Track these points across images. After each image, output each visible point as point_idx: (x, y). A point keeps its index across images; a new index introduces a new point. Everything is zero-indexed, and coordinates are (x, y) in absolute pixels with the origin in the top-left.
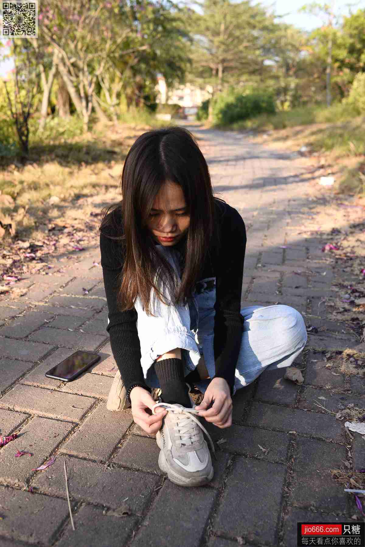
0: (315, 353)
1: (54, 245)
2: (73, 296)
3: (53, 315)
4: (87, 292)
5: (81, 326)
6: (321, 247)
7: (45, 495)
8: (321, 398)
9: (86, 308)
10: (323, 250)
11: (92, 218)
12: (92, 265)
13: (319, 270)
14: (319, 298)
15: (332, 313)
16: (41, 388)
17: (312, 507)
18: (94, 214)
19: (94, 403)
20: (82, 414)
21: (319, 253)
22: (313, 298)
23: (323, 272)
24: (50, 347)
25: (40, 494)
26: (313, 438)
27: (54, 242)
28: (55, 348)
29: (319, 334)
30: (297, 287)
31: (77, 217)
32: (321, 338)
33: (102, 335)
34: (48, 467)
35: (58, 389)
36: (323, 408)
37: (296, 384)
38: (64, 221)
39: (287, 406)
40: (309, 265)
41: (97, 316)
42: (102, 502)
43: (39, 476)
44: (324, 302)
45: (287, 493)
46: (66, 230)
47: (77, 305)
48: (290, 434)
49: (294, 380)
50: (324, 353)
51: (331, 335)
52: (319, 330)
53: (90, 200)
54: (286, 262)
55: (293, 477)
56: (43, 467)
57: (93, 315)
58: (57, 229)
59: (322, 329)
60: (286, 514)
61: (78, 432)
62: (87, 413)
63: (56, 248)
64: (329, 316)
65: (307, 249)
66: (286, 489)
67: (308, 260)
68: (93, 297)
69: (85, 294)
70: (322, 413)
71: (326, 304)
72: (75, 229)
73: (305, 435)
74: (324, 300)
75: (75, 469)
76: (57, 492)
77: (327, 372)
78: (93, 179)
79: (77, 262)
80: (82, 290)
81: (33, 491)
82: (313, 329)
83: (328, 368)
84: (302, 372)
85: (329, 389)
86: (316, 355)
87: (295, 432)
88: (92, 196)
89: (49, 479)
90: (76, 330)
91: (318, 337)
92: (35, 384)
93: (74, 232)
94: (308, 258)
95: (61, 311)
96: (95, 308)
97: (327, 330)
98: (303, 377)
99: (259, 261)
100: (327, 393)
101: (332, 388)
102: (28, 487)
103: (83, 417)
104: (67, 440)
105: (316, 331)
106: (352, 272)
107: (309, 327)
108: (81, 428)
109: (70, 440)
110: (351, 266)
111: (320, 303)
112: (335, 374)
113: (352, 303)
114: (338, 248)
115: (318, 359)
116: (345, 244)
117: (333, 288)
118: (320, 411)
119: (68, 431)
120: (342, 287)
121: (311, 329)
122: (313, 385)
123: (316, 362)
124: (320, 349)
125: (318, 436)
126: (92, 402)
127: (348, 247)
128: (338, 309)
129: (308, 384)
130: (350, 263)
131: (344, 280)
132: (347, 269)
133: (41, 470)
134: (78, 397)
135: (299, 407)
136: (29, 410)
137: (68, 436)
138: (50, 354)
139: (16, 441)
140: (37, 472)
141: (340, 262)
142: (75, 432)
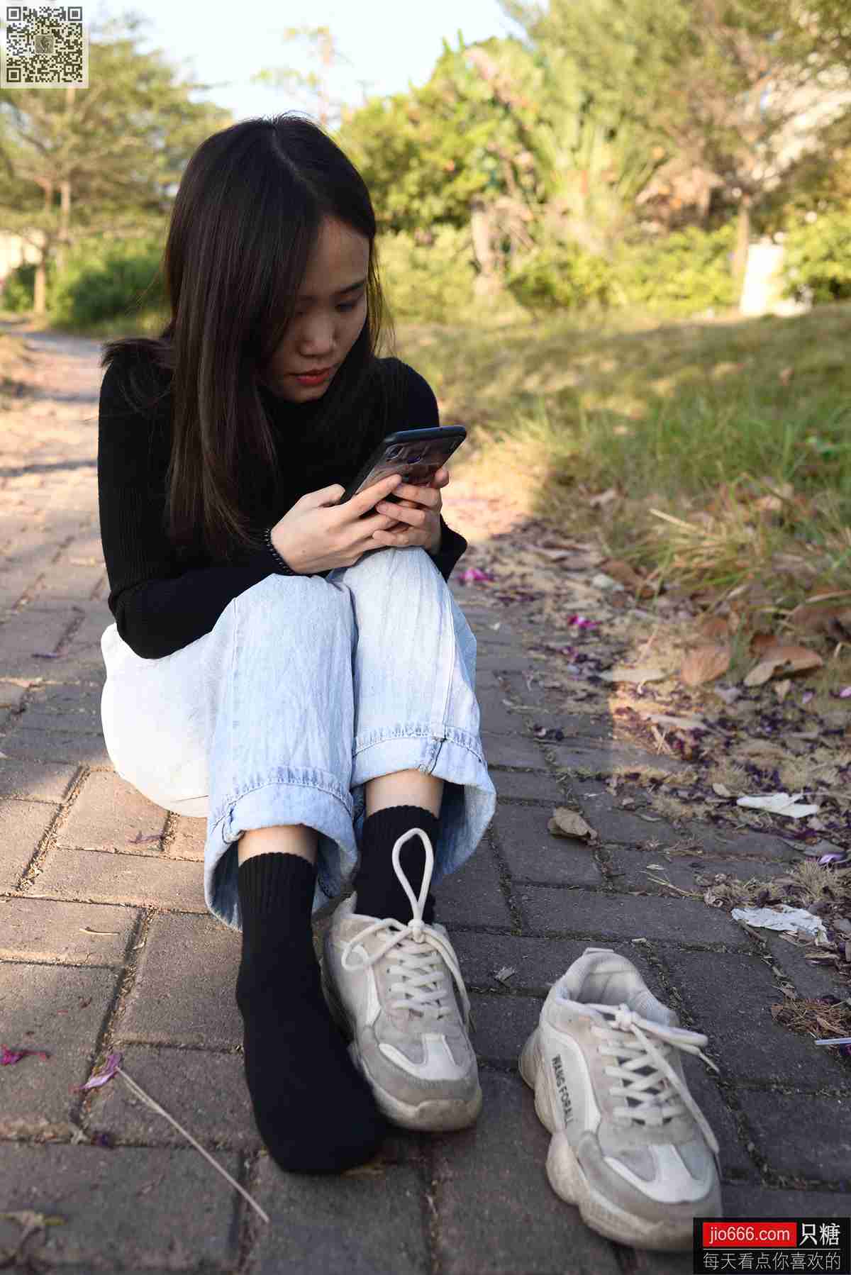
7: (144, 1145)
8: (653, 866)
10: (461, 581)
13: (482, 620)
14: (518, 673)
15: (565, 702)
19: (139, 918)
20: (123, 945)
23: (494, 624)
25: (128, 1145)
26: (688, 949)
29: (568, 742)
32: (579, 750)
34: (111, 1078)
35: (21, 893)
36: (671, 886)
37: (585, 843)
39: (589, 888)
41: (22, 721)
43: (100, 1102)
49: (578, 834)
50: (601, 778)
51: (592, 744)
52: (561, 734)
56: (92, 1082)
57: (9, 721)
59: (568, 732)
61: (138, 988)
62: (133, 940)
64: (564, 707)
70: (670, 897)
71: (538, 683)
73: (669, 944)
74: (532, 677)
75: (188, 1074)
77: (630, 816)
81: (105, 1140)
82: (548, 733)
83: (627, 808)
84: (584, 818)
85: (656, 850)
86: (585, 784)
87: (644, 940)
91: (569, 748)
97: (578, 734)
98: (592, 827)
100: (657, 855)
101: (661, 848)
102: (85, 1133)
103: (130, 952)
104: (121, 1009)
105: (559, 737)
106: (549, 623)
107: (538, 729)
108: (139, 978)
109: (129, 1008)
110: (540, 611)
111: (529, 683)
112: (649, 819)
113: (594, 680)
114: (491, 578)
115: (596, 792)
116: (498, 568)
117: (533, 654)
118: (664, 893)
119: (111, 989)
120: (551, 651)
121: (543, 732)
122: (620, 844)
123: (596, 798)
124: (587, 771)
125: (694, 943)
126: (134, 917)
127: (511, 575)
128: (573, 692)
129: (609, 842)
130: (534, 606)
131: (543, 639)
132: (537, 618)
133: (96, 1088)
134: (86, 906)
135: (618, 888)
137: (116, 1000)
140: (87, 1095)
141: (513, 605)
142: (129, 990)
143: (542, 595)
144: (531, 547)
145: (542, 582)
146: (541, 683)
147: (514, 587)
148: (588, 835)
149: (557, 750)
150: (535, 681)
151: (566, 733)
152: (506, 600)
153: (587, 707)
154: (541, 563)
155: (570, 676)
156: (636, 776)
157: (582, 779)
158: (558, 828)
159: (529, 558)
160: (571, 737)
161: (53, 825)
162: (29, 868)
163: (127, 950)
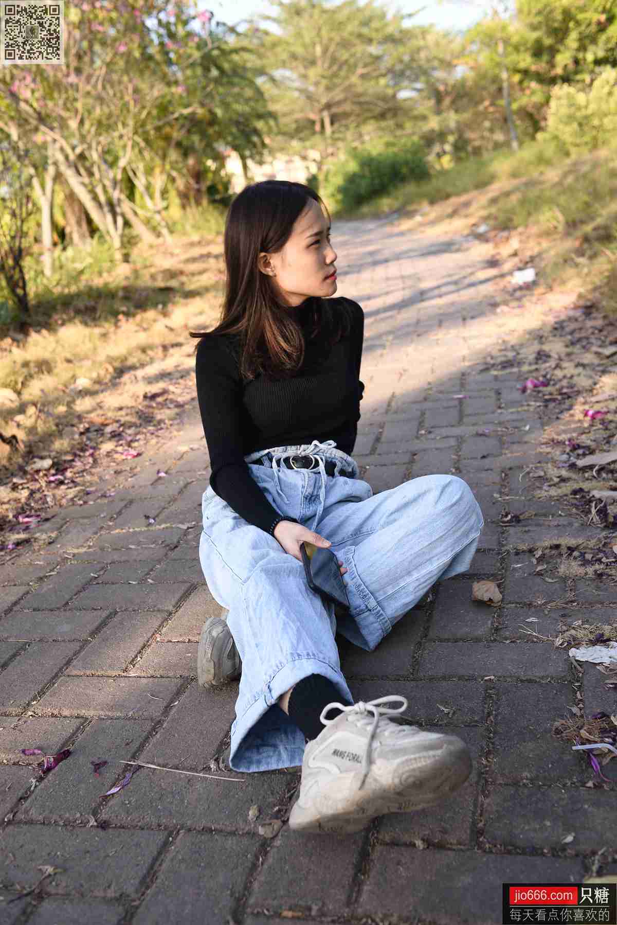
0: (517, 554)
1: (92, 455)
2: (131, 530)
3: (102, 565)
4: (152, 521)
5: (148, 574)
6: (519, 385)
7: (123, 827)
8: (531, 619)
9: (153, 546)
10: (524, 390)
11: (146, 403)
12: (155, 477)
13: (518, 424)
14: (520, 468)
15: (540, 488)
16: (98, 676)
17: (525, 781)
18: (149, 395)
19: (182, 685)
20: (165, 704)
21: (517, 395)
22: (510, 469)
23: (525, 426)
24: (105, 614)
25: (115, 827)
26: (522, 681)
27: (91, 451)
28: (111, 613)
29: (523, 523)
30: (484, 457)
31: (123, 405)
32: (527, 529)
33: (184, 582)
34: (122, 788)
35: (125, 674)
36: (535, 634)
37: (490, 606)
38: (102, 415)
39: (477, 640)
40: (502, 419)
41: (172, 555)
42: (209, 825)
43: (111, 803)
44: (528, 473)
45: (486, 766)
46: (108, 429)
47: (139, 543)
48: (486, 680)
49: (486, 599)
50: (531, 551)
51: (541, 522)
52: (521, 517)
53: (140, 373)
54: (465, 420)
55: (493, 743)
56: (114, 790)
57: (166, 554)
58: (92, 429)
59: (527, 515)
60: (486, 796)
61: (162, 730)
63: (95, 461)
64: (538, 493)
65: (498, 393)
66: (484, 762)
67: (499, 411)
68: (163, 526)
69: (150, 524)
70: (533, 642)
71: (531, 475)
72: (122, 425)
73: (509, 680)
74: (528, 469)
76: (139, 821)
77: (538, 580)
78: (142, 338)
79: (131, 477)
80: (144, 518)
81: (103, 825)
82: (512, 517)
83: (539, 574)
84: (499, 586)
85: (541, 605)
86: (521, 556)
87: (492, 677)
88: (143, 365)
89: (126, 804)
90: (142, 581)
91: (520, 529)
92: (88, 672)
93: (121, 429)
94: (500, 408)
95: (116, 557)
96: (168, 542)
97: (535, 515)
98: (501, 593)
99: (421, 425)
100: (539, 611)
101: (546, 603)
102: (96, 821)
103: (168, 709)
104: (147, 745)
105: (517, 520)
107: (507, 515)
108: (165, 725)
109: (151, 744)
110: (570, 408)
112: (550, 580)
113: (572, 466)
114: (547, 383)
115: (522, 563)
116: (557, 374)
117: (543, 448)
118: (529, 639)
119: (147, 733)
120: (557, 444)
122: (517, 603)
123: (520, 568)
124: (525, 546)
125: (529, 677)
126: (180, 684)
127: (563, 378)
128: (550, 479)
129: (510, 603)
130: (568, 403)
131: (559, 433)
133: (112, 795)
134: (156, 680)
135: (498, 638)
136: (84, 711)
137: (147, 739)
138: (106, 625)
139: (70, 760)
140: (106, 798)
141: (551, 405)
142: (157, 733)
143: (578, 392)
148: (492, 599)
149: (512, 531)
151: (525, 516)
152: (549, 402)
153: (554, 492)
155: (558, 464)
156: (557, 547)
160: (526, 520)
161: (161, 625)
162: (136, 656)
163: (166, 707)
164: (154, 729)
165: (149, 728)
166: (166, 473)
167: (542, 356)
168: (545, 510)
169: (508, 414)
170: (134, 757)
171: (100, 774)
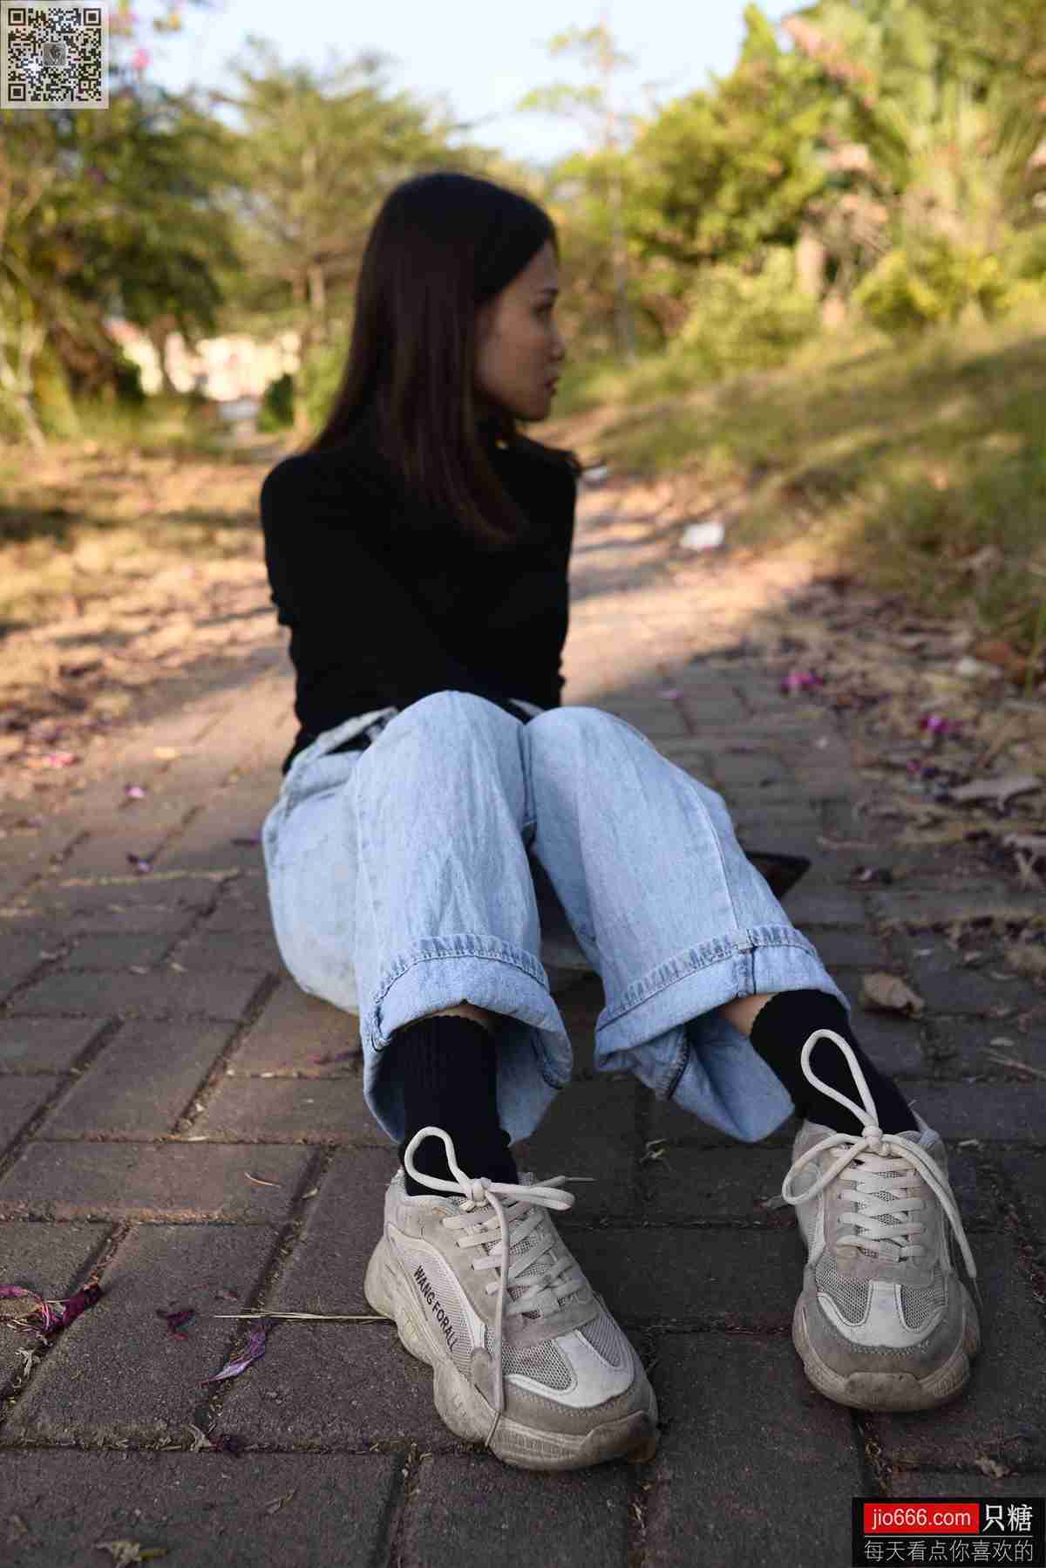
0: (913, 933)
2: (104, 881)
3: (61, 939)
4: (144, 866)
5: (166, 955)
6: (772, 683)
7: (279, 1450)
8: (997, 1041)
9: (160, 908)
10: (785, 690)
11: (67, 681)
12: (124, 796)
13: (800, 738)
14: (843, 800)
15: (901, 832)
16: (117, 1141)
18: (69, 668)
19: (315, 1158)
20: (290, 1195)
21: (776, 699)
22: (825, 801)
23: (819, 740)
24: (97, 1025)
25: (261, 1450)
26: (1037, 1150)
28: (110, 1024)
29: (899, 885)
30: (765, 783)
31: (20, 682)
33: (249, 970)
34: (251, 1364)
35: (177, 1137)
36: (1020, 1066)
37: (909, 1016)
39: (907, 1076)
40: (767, 728)
41: (209, 924)
43: (233, 1397)
47: (130, 903)
48: (965, 1146)
49: (898, 1005)
50: (939, 930)
51: (932, 883)
52: (892, 874)
54: (700, 729)
56: (229, 1371)
57: (194, 924)
59: (900, 871)
61: (301, 1246)
62: (303, 1187)
64: (900, 839)
65: (738, 692)
67: (755, 719)
68: (172, 875)
69: (141, 872)
71: (869, 811)
73: (1009, 1146)
74: (862, 804)
75: (346, 1356)
76: (316, 1435)
77: (976, 976)
78: (32, 581)
80: (125, 862)
81: (232, 1446)
82: (873, 875)
84: (907, 982)
85: (1005, 1018)
86: (919, 938)
87: (975, 1142)
89: (272, 1399)
90: (159, 967)
91: (899, 893)
92: (92, 1133)
93: (27, 719)
94: (753, 713)
95: (85, 926)
96: (191, 902)
97: (914, 872)
98: (918, 994)
100: (1006, 1025)
101: (1012, 1015)
102: (208, 1437)
103: (298, 1203)
104: (276, 1275)
105: (885, 879)
106: (895, 733)
107: (860, 870)
108: (304, 1235)
109: (286, 1274)
110: (884, 718)
111: (855, 813)
112: (1001, 977)
113: (944, 800)
114: (823, 681)
115: (931, 948)
116: (836, 669)
117: (866, 774)
118: (1011, 1076)
119: (268, 1251)
120: (891, 768)
121: (867, 875)
122: (956, 1014)
123: (929, 957)
124: (922, 921)
126: (309, 1157)
127: (850, 674)
128: (913, 818)
129: (940, 1014)
130: (876, 711)
131: (886, 753)
132: (879, 726)
133: (231, 1379)
134: (253, 1148)
135: (947, 1074)
136: (105, 1209)
137: (271, 1264)
138: (103, 1046)
139: (103, 1308)
140: (218, 1388)
141: (848, 714)
142: (290, 1251)
143: (886, 696)
144: (880, 635)
145: (891, 680)
146: (872, 811)
147: (853, 693)
148: (909, 1006)
149: (883, 896)
150: (864, 810)
151: (897, 873)
152: (838, 708)
153: (931, 837)
154: (895, 655)
155: (912, 797)
156: (987, 921)
157: (913, 931)
158: (871, 1001)
159: (877, 650)
160: (902, 879)
161: (228, 1049)
162: (191, 1104)
163: (295, 1200)
164: (281, 1242)
165: (269, 1242)
166: (145, 788)
167: (790, 645)
168: (929, 866)
169: (775, 721)
170: (253, 1302)
171: (185, 1335)
